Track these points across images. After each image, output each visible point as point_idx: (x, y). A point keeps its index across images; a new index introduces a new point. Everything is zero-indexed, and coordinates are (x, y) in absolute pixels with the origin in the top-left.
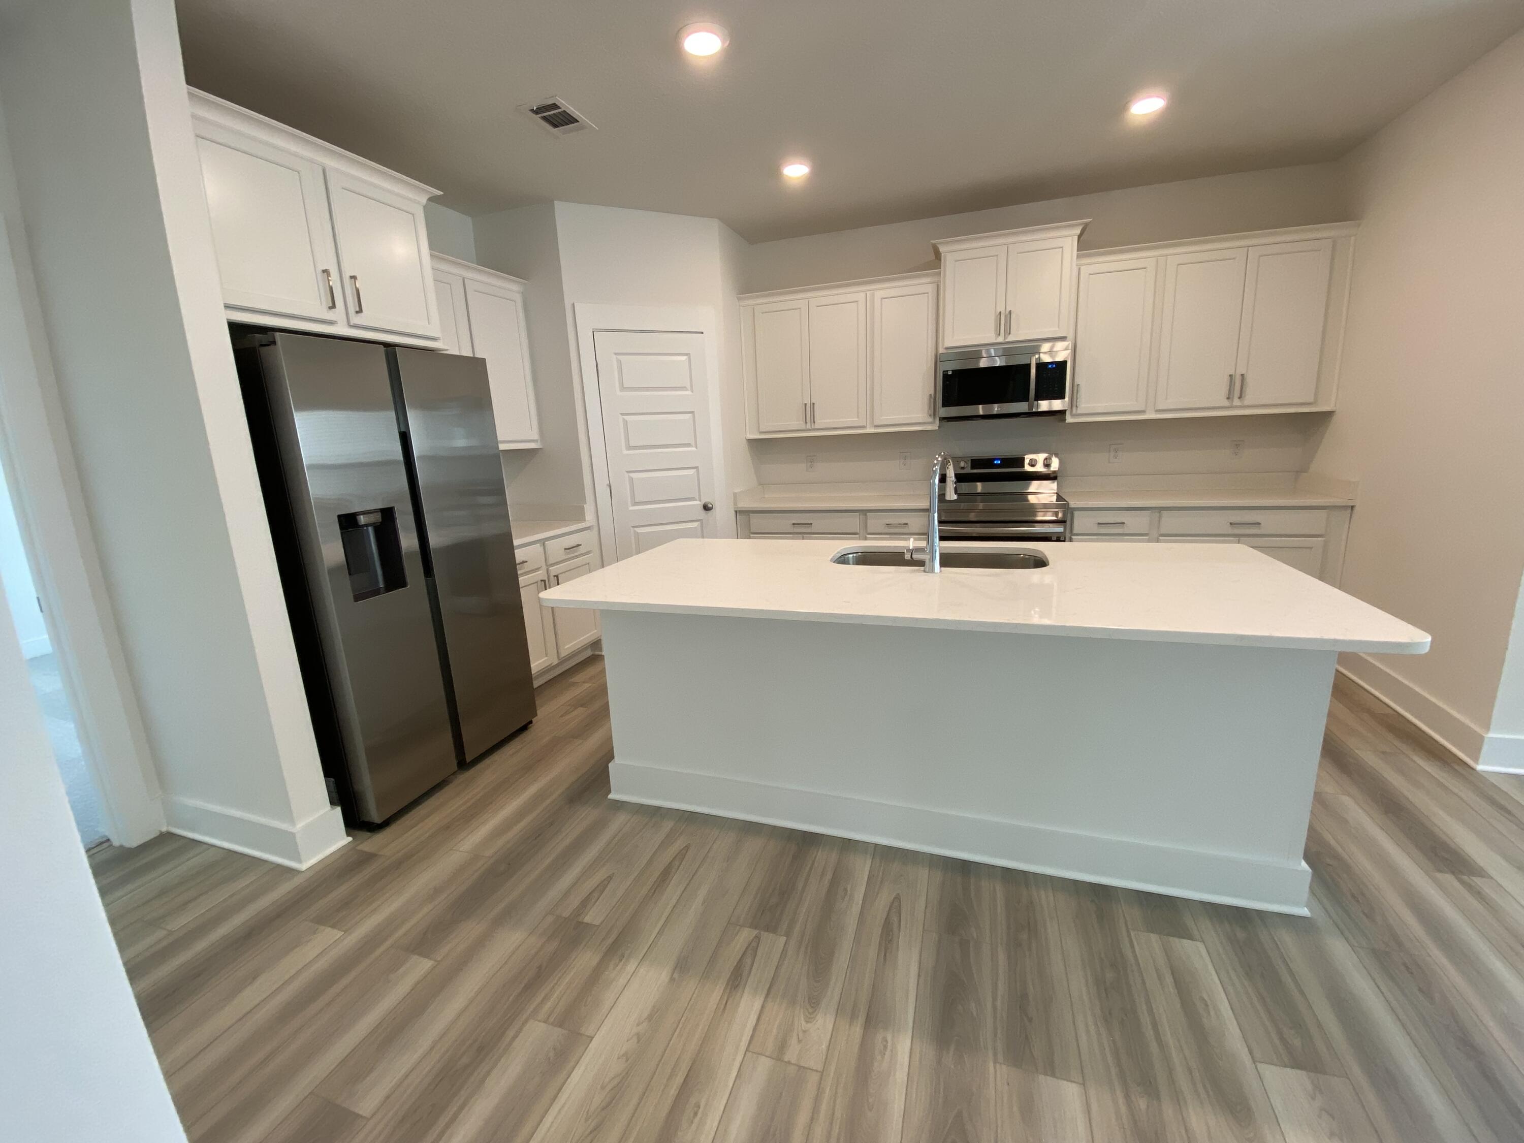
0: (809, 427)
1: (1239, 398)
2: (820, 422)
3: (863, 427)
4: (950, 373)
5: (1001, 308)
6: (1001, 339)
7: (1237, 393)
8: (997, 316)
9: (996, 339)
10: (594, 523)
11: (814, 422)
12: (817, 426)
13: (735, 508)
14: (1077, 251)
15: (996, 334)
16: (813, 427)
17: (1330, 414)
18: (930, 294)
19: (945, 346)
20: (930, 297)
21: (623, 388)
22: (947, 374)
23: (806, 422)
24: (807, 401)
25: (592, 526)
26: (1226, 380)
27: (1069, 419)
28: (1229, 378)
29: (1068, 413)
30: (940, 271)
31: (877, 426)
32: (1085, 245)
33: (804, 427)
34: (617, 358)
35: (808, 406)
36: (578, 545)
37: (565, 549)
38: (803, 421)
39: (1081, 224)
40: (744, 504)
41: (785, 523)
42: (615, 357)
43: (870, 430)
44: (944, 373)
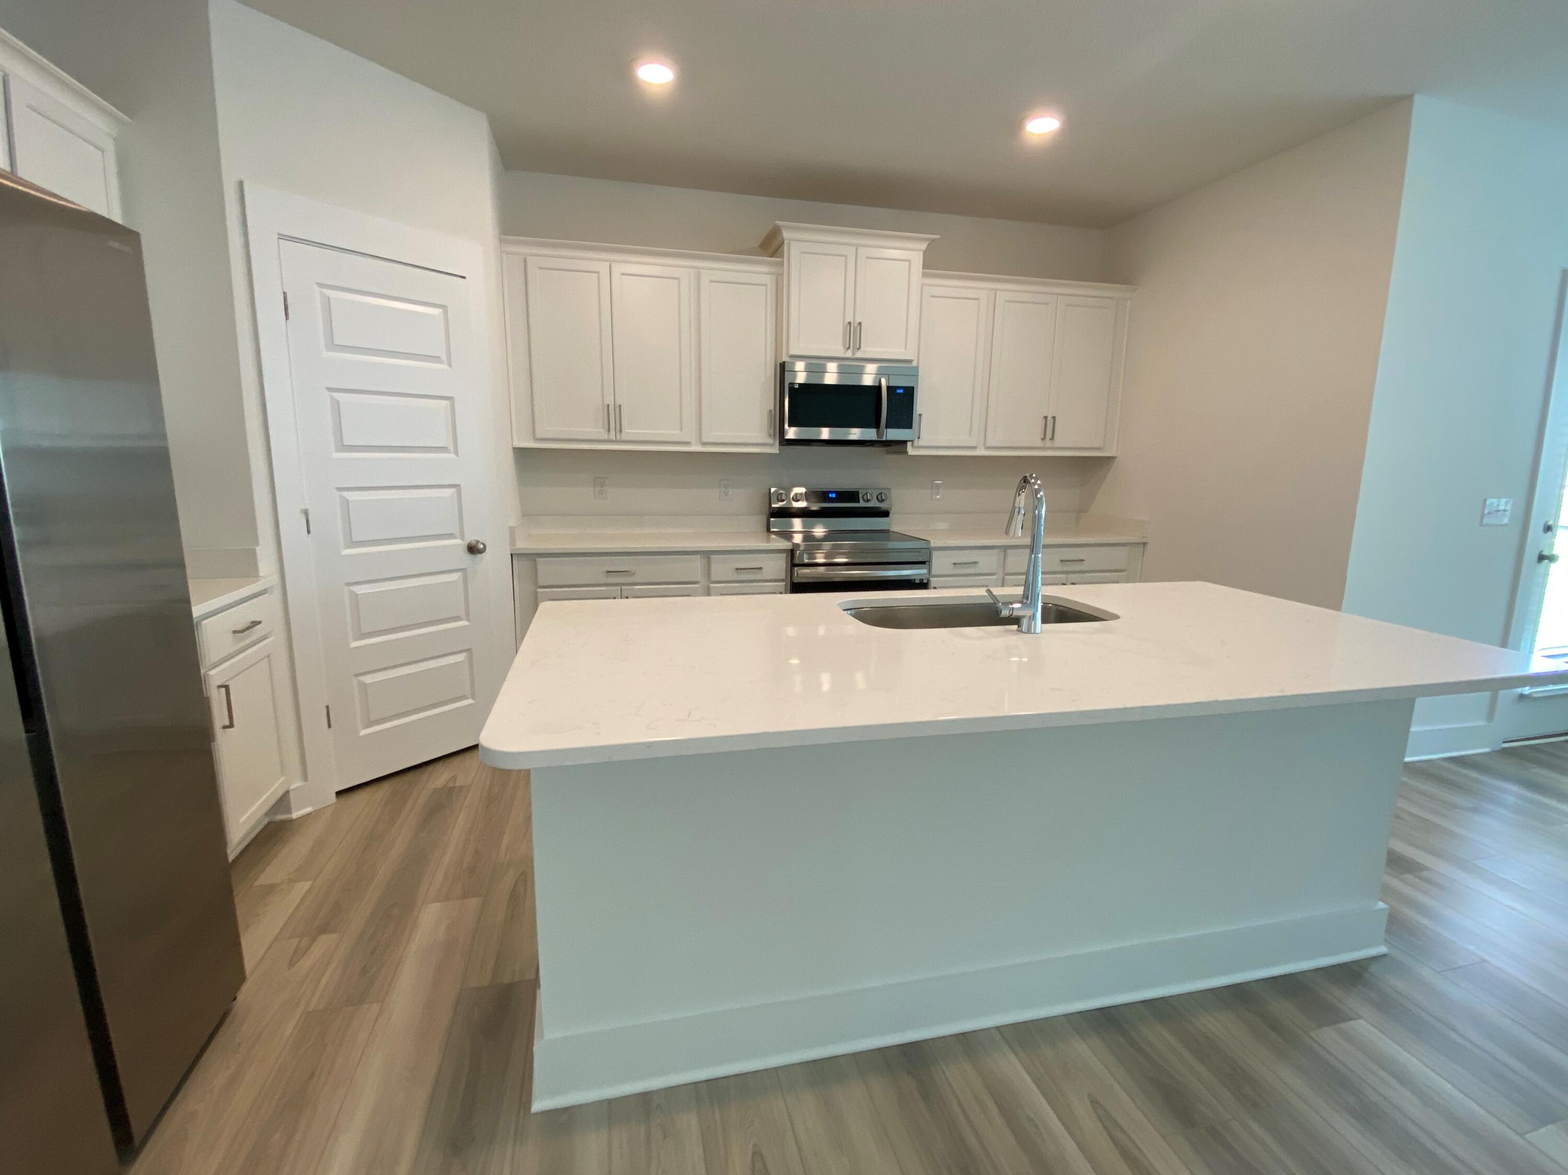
0: (612, 436)
1: (1051, 439)
2: (629, 432)
3: (687, 443)
4: (797, 386)
5: (849, 319)
6: (849, 354)
7: (1049, 435)
8: (847, 326)
9: (845, 353)
10: (275, 579)
11: (621, 431)
12: (624, 437)
13: (511, 550)
14: (923, 268)
15: (844, 345)
16: (618, 438)
17: (1110, 459)
18: (769, 285)
19: (789, 354)
20: (769, 288)
21: (332, 345)
22: (794, 388)
23: (609, 431)
24: (609, 400)
25: (272, 587)
26: (1041, 422)
27: (911, 451)
28: (1044, 420)
29: (909, 444)
30: (783, 261)
31: (704, 444)
32: (931, 264)
33: (605, 436)
34: (321, 292)
35: (611, 408)
36: (255, 623)
37: (235, 632)
38: (603, 428)
39: (926, 239)
40: (522, 545)
41: (593, 571)
42: (317, 288)
43: (695, 448)
44: (790, 386)
